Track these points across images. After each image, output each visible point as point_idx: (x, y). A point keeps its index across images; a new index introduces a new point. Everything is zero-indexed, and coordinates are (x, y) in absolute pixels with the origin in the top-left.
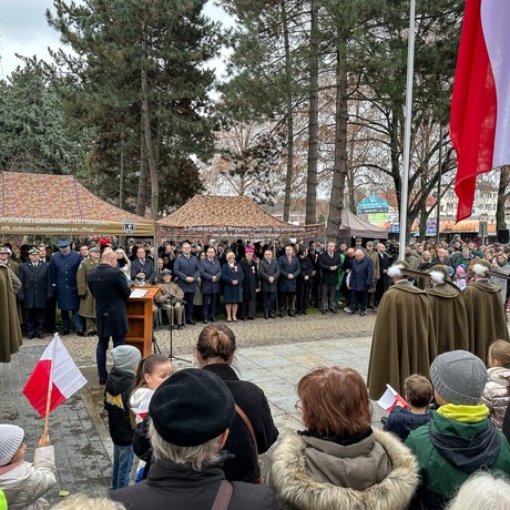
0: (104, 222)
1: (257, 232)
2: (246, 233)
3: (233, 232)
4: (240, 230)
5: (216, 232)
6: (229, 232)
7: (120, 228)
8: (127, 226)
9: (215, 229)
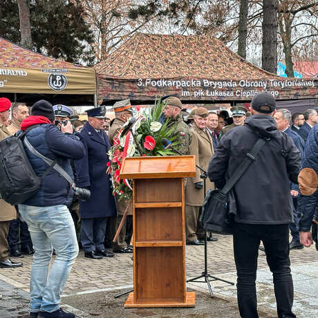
0: (20, 72)
1: (245, 89)
2: (230, 89)
3: (211, 89)
4: (221, 85)
5: (185, 89)
6: (204, 88)
7: (44, 81)
8: (54, 79)
9: (184, 84)
